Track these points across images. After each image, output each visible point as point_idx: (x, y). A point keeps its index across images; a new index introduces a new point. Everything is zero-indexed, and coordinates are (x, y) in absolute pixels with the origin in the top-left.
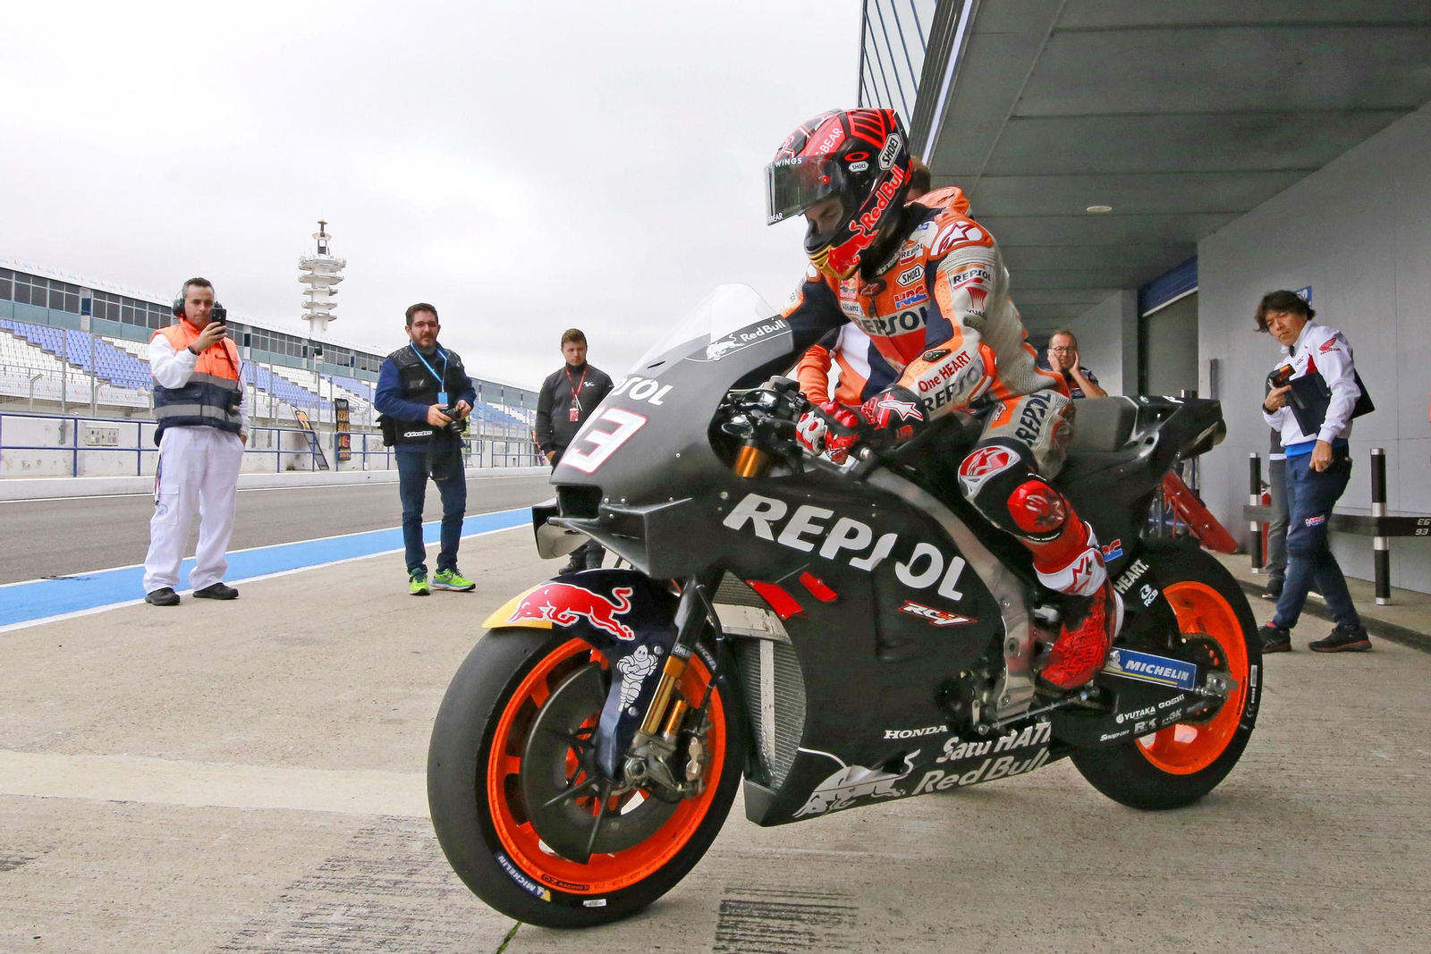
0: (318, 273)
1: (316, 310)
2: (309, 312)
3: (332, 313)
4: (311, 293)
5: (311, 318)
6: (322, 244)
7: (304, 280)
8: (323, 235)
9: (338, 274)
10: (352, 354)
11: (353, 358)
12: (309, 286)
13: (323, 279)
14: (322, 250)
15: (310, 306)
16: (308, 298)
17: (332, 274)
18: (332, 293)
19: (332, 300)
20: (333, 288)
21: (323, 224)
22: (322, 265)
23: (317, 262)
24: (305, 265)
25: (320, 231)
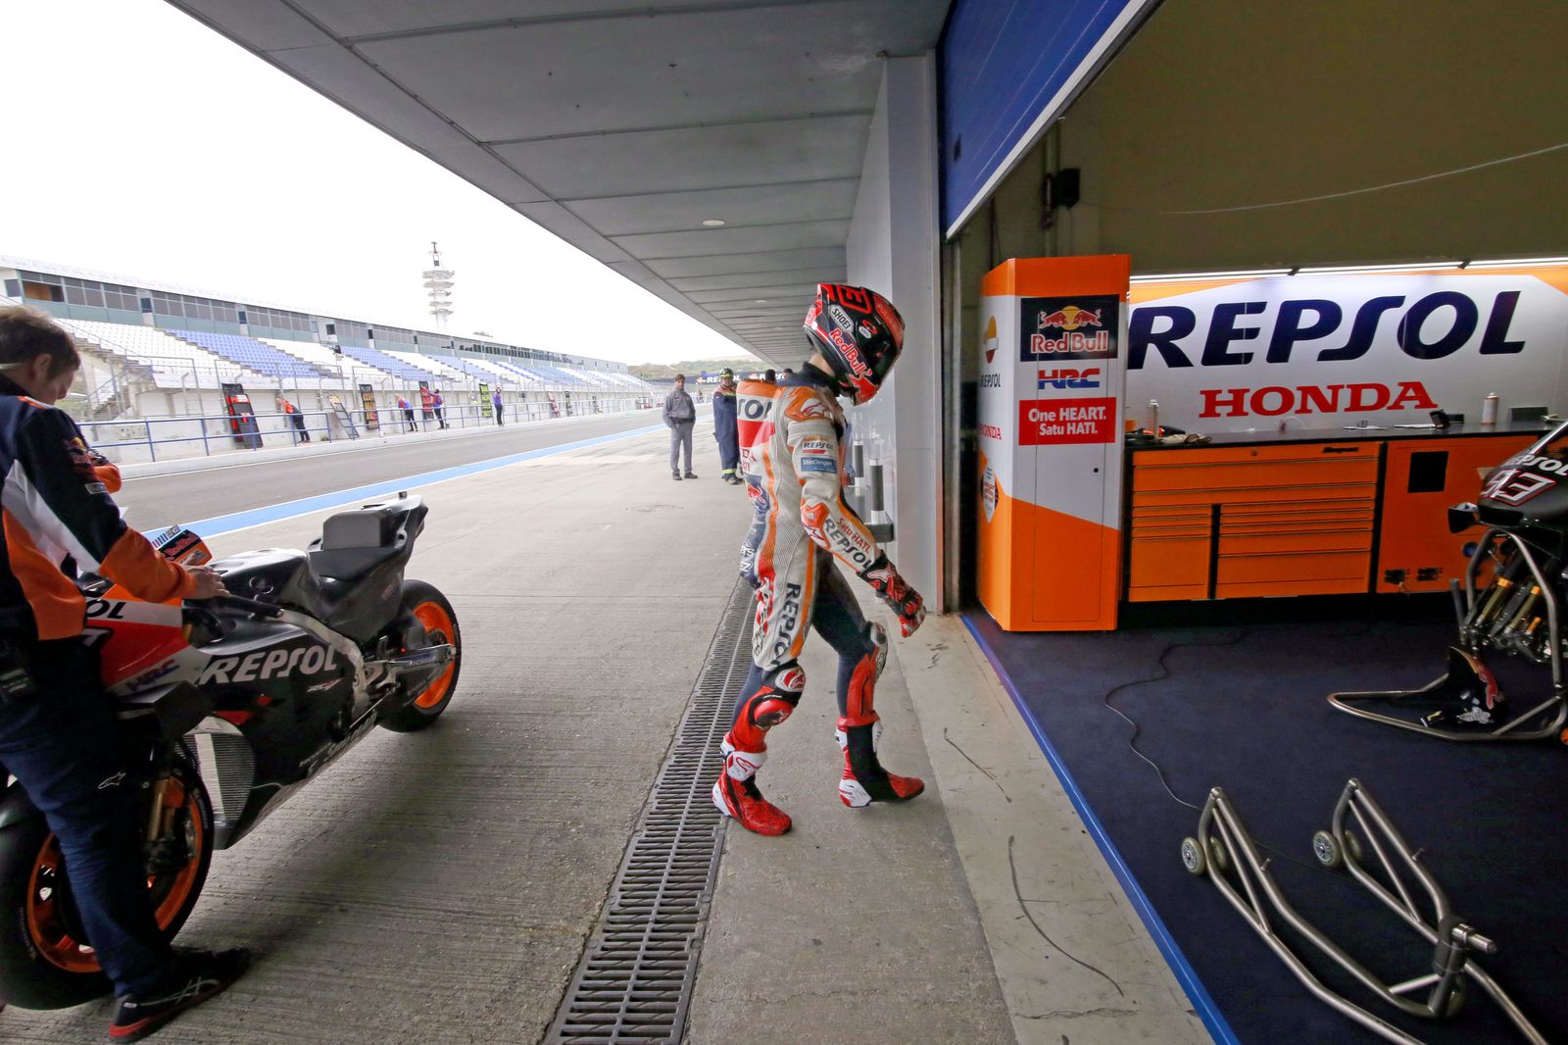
0: (436, 280)
1: (439, 307)
2: (433, 309)
3: (449, 308)
4: (433, 295)
5: (435, 313)
6: (436, 259)
7: (427, 285)
8: (436, 252)
9: (450, 280)
10: (452, 339)
11: (452, 343)
12: (431, 290)
13: (440, 284)
14: (437, 263)
15: (434, 304)
16: (432, 299)
17: (446, 281)
18: (448, 294)
19: (448, 299)
20: (448, 290)
21: (434, 243)
22: (439, 274)
23: (434, 272)
24: (426, 275)
25: (433, 249)
